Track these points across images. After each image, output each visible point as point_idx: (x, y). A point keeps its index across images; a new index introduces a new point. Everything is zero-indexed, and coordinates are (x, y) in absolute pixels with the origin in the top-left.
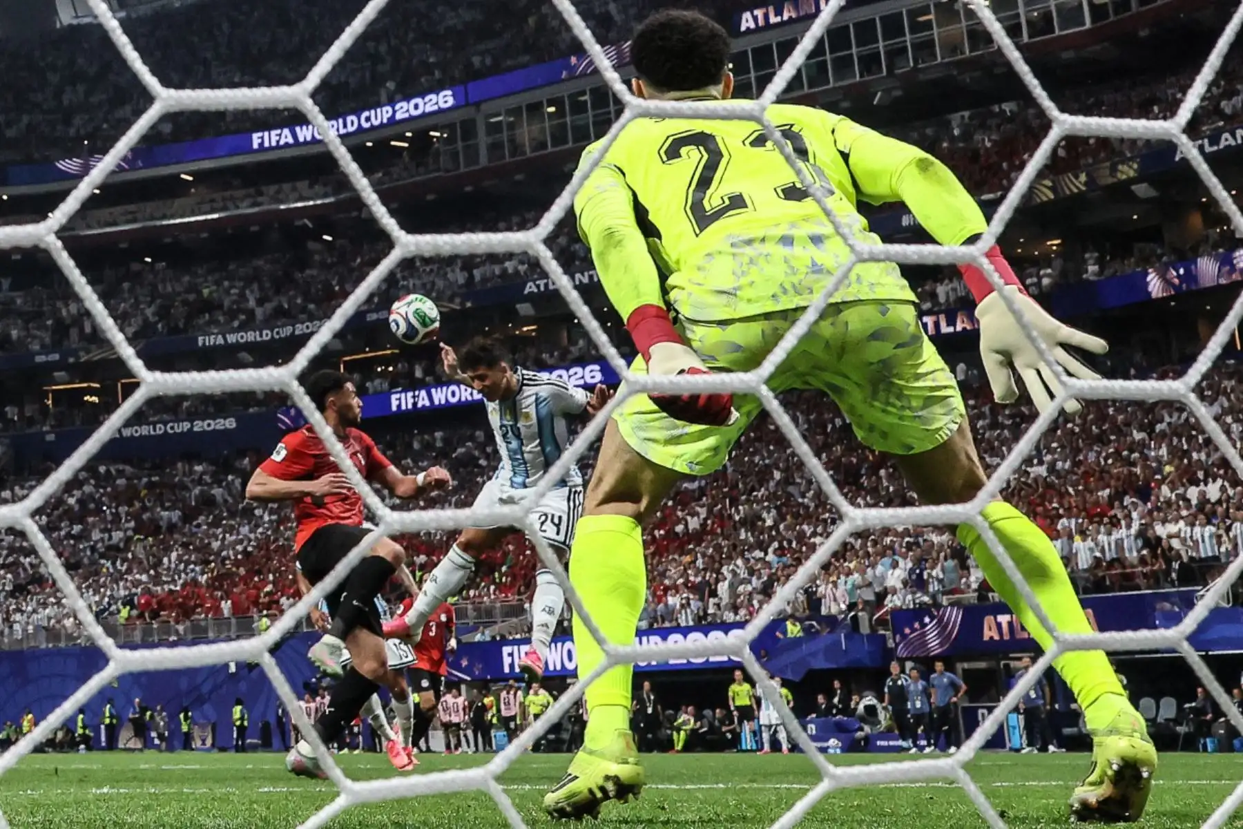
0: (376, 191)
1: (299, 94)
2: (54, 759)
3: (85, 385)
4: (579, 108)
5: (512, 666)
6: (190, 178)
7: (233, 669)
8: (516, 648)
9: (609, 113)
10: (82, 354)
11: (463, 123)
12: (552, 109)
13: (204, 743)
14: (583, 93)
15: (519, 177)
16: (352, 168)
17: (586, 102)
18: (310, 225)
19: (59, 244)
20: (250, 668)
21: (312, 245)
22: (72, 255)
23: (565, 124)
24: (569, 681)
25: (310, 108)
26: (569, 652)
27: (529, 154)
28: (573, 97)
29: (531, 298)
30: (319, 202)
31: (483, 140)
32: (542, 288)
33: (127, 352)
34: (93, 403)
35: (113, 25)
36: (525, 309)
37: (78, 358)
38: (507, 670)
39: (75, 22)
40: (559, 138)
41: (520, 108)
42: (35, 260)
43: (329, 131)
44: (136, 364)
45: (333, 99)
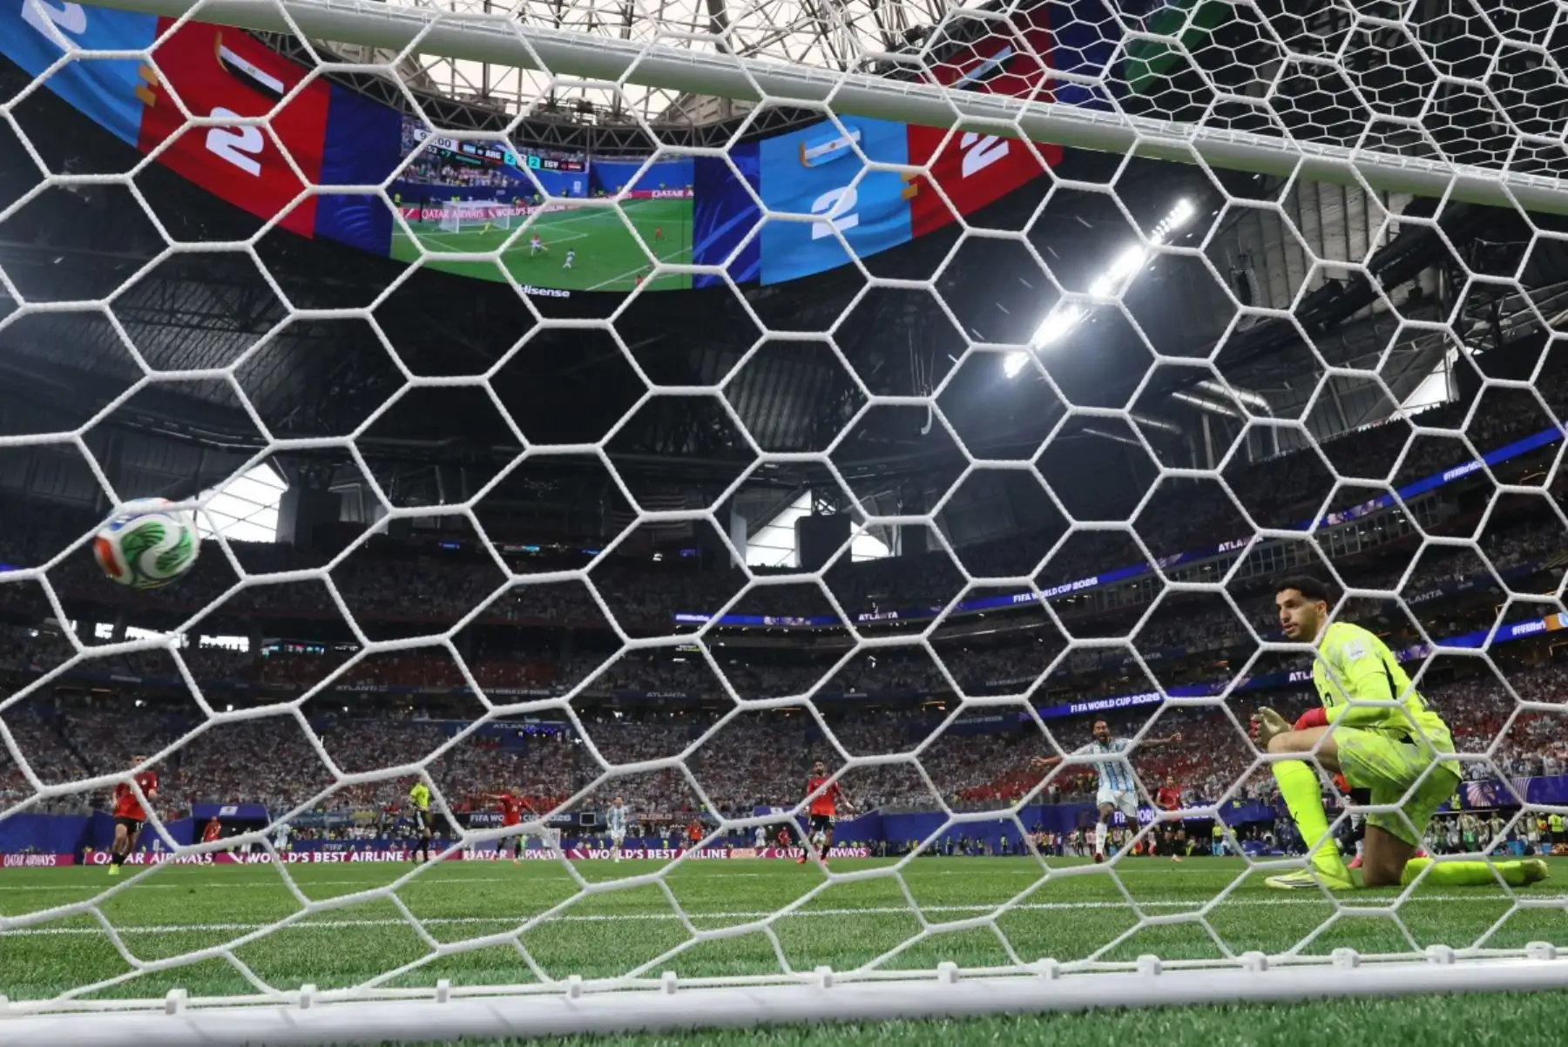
1: (1028, 580)
2: (926, 859)
3: (938, 703)
4: (1146, 585)
6: (983, 615)
7: (1001, 821)
9: (1157, 589)
10: (938, 689)
11: (1099, 591)
12: (1135, 586)
14: (1147, 580)
16: (1051, 611)
17: (1148, 583)
18: (1033, 635)
19: (928, 643)
20: (1008, 821)
21: (1034, 643)
22: (934, 648)
23: (1140, 593)
25: (1033, 585)
27: (1124, 605)
28: (1143, 581)
29: (1126, 666)
30: (1037, 625)
31: (1107, 599)
32: (1129, 663)
33: (957, 689)
34: (942, 710)
35: (950, 551)
36: (1124, 670)
37: (935, 691)
40: (1138, 598)
41: (1123, 585)
42: (918, 650)
43: (1041, 595)
44: (961, 694)
45: (1043, 582)
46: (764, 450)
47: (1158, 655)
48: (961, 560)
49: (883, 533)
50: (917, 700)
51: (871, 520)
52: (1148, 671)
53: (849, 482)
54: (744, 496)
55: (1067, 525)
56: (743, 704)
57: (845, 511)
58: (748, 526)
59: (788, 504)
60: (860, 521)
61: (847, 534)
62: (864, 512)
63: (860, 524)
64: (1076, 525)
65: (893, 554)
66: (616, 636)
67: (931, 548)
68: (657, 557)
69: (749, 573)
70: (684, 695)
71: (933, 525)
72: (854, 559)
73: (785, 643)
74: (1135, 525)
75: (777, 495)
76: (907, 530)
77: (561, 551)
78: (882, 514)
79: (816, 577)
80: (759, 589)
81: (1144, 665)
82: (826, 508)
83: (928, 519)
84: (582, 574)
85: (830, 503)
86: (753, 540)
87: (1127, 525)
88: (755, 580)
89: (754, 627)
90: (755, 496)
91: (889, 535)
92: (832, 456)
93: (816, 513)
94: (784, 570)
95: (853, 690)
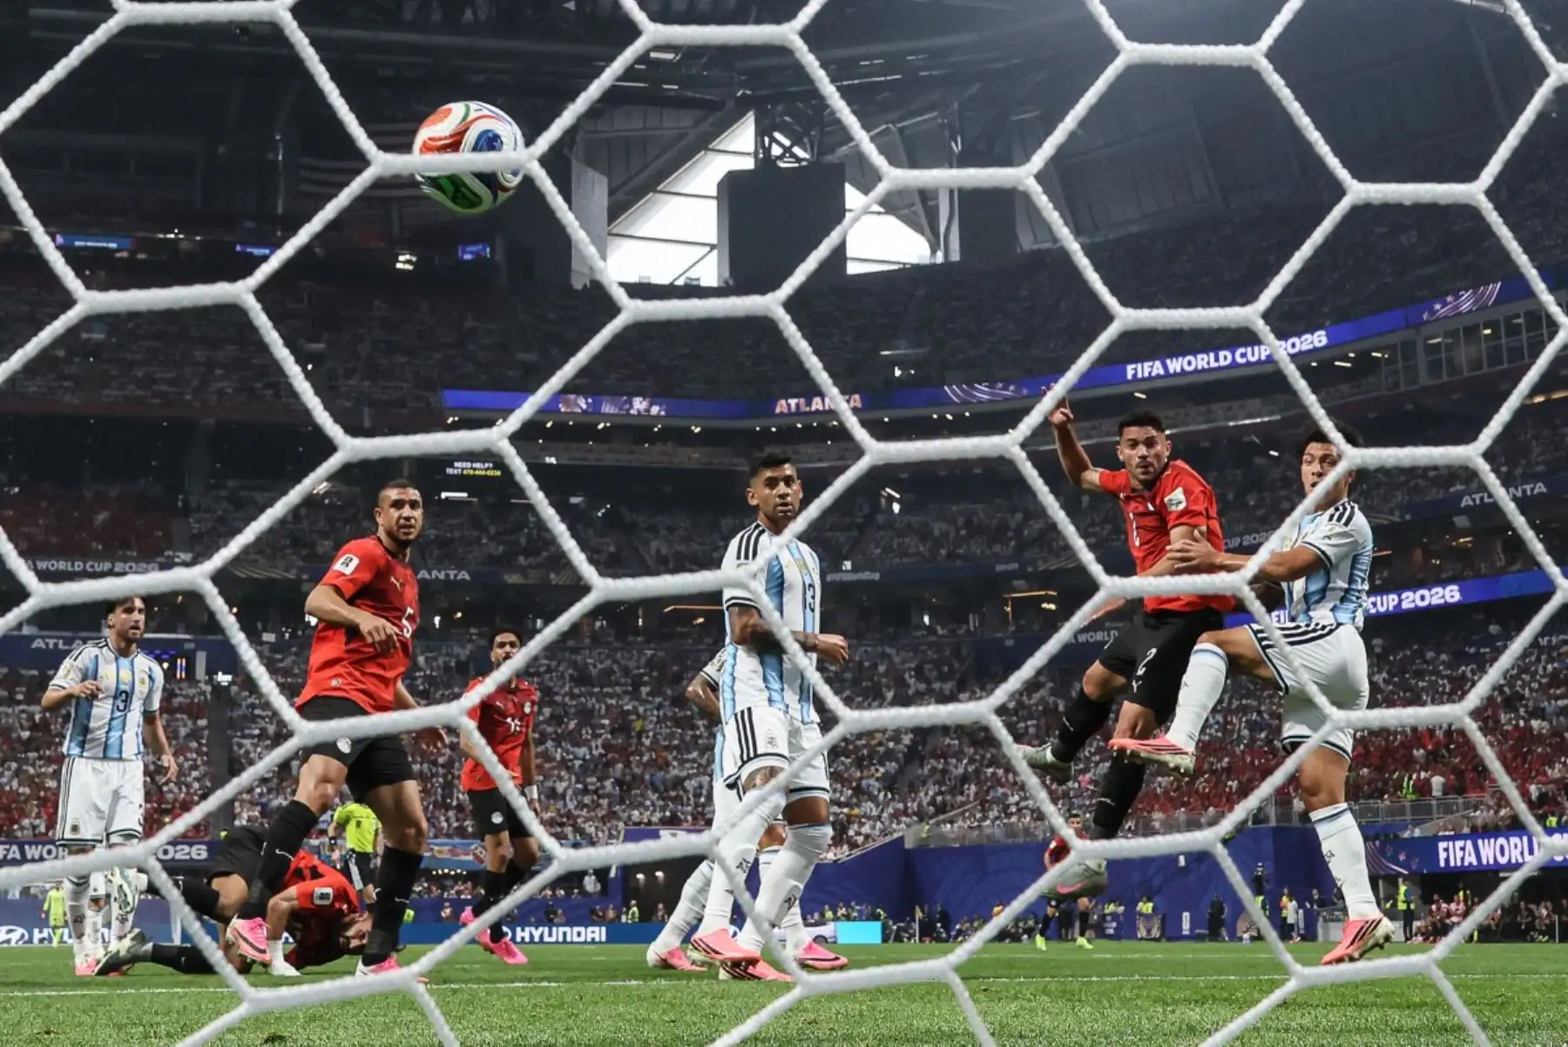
0: (1324, 407)
1: (1251, 314)
2: (1008, 949)
3: (1042, 593)
4: (1513, 330)
5: (1447, 860)
6: (1144, 396)
7: (1182, 861)
8: (1451, 843)
9: (1542, 335)
10: (1040, 563)
11: (1404, 344)
12: (1488, 332)
13: (1149, 932)
14: (1518, 316)
15: (1455, 397)
16: (1301, 385)
17: (1519, 324)
18: (1257, 441)
19: (1024, 455)
20: (1201, 858)
21: (1259, 460)
22: (1035, 465)
23: (1500, 346)
24: (1501, 875)
25: (1261, 326)
26: (1502, 848)
27: (1466, 374)
28: (1508, 320)
29: (1467, 511)
30: (1266, 419)
31: (1422, 361)
32: (1478, 502)
33: (1088, 557)
34: (1050, 610)
35: (1074, 247)
36: (1461, 521)
37: (1036, 567)
38: (1442, 864)
39: (1035, 247)
40: (1495, 358)
41: (1458, 330)
42: (998, 472)
43: (1280, 350)
44: (1096, 569)
45: (1284, 320)
46: (654, 18)
47: (1540, 488)
48: (1097, 268)
49: (919, 208)
50: (994, 586)
51: (895, 177)
52: (1520, 521)
53: (845, 93)
54: (601, 125)
55: (1339, 191)
56: (604, 588)
57: (829, 158)
58: (612, 193)
59: (703, 143)
60: (866, 184)
61: (836, 213)
62: (879, 160)
63: (866, 190)
64: (1358, 191)
65: (940, 258)
66: (318, 431)
67: (1027, 242)
68: (404, 262)
69: (620, 295)
70: (464, 575)
71: (1035, 189)
72: (853, 269)
73: (692, 457)
74: (1490, 193)
75: (674, 123)
76: (971, 202)
77: (185, 245)
78: (914, 164)
79: (771, 304)
80: (641, 331)
81: (1510, 508)
82: (787, 150)
83: (1024, 176)
84: (242, 291)
85: (797, 141)
86: (619, 226)
87: (1475, 192)
88: (632, 310)
89: (619, 421)
90: (629, 123)
91: (932, 216)
92: (805, 34)
93: (766, 162)
94: (692, 291)
95: (848, 565)
